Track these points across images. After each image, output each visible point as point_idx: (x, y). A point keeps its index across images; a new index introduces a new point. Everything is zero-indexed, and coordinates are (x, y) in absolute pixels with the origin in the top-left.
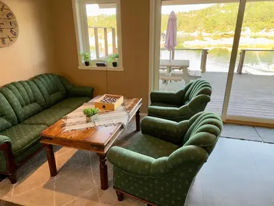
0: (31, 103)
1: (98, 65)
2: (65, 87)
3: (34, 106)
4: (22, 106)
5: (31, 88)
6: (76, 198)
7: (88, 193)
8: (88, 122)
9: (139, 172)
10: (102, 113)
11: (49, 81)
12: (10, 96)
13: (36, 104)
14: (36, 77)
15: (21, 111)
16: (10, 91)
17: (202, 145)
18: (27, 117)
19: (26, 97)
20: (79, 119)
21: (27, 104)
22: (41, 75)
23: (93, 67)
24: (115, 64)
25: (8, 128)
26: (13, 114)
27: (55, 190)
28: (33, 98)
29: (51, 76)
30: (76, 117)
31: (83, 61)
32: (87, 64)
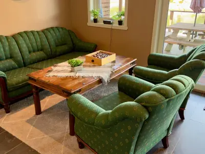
0: (38, 51)
1: (105, 22)
2: (72, 42)
3: (40, 54)
4: (30, 52)
5: (40, 38)
6: (45, 136)
7: (58, 134)
8: (71, 71)
9: (86, 120)
10: (90, 66)
11: (58, 34)
12: (20, 42)
13: (42, 52)
14: (47, 29)
15: (27, 56)
16: (21, 38)
17: (143, 104)
18: (32, 62)
19: (34, 44)
20: (66, 68)
21: (34, 51)
22: (52, 28)
23: (100, 24)
24: (120, 23)
25: (14, 68)
26: (20, 58)
27: (34, 126)
28: (40, 47)
29: (61, 30)
30: (64, 66)
31: (92, 18)
32: (95, 21)
